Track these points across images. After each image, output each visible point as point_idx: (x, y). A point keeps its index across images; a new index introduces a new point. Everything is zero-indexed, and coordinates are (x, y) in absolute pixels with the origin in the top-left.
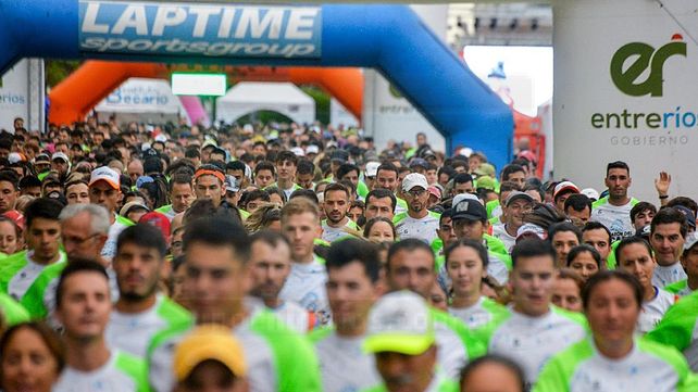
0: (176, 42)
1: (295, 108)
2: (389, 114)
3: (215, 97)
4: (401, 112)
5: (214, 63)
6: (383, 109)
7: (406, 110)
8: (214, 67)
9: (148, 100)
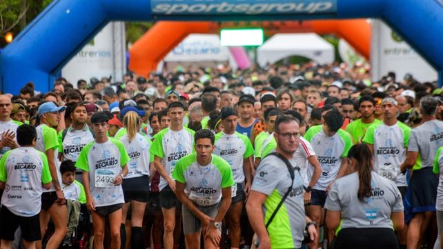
0: (224, 5)
1: (318, 53)
2: (391, 56)
3: (256, 47)
4: (402, 54)
5: (254, 19)
6: (387, 52)
7: (405, 51)
8: (254, 22)
9: (204, 51)
